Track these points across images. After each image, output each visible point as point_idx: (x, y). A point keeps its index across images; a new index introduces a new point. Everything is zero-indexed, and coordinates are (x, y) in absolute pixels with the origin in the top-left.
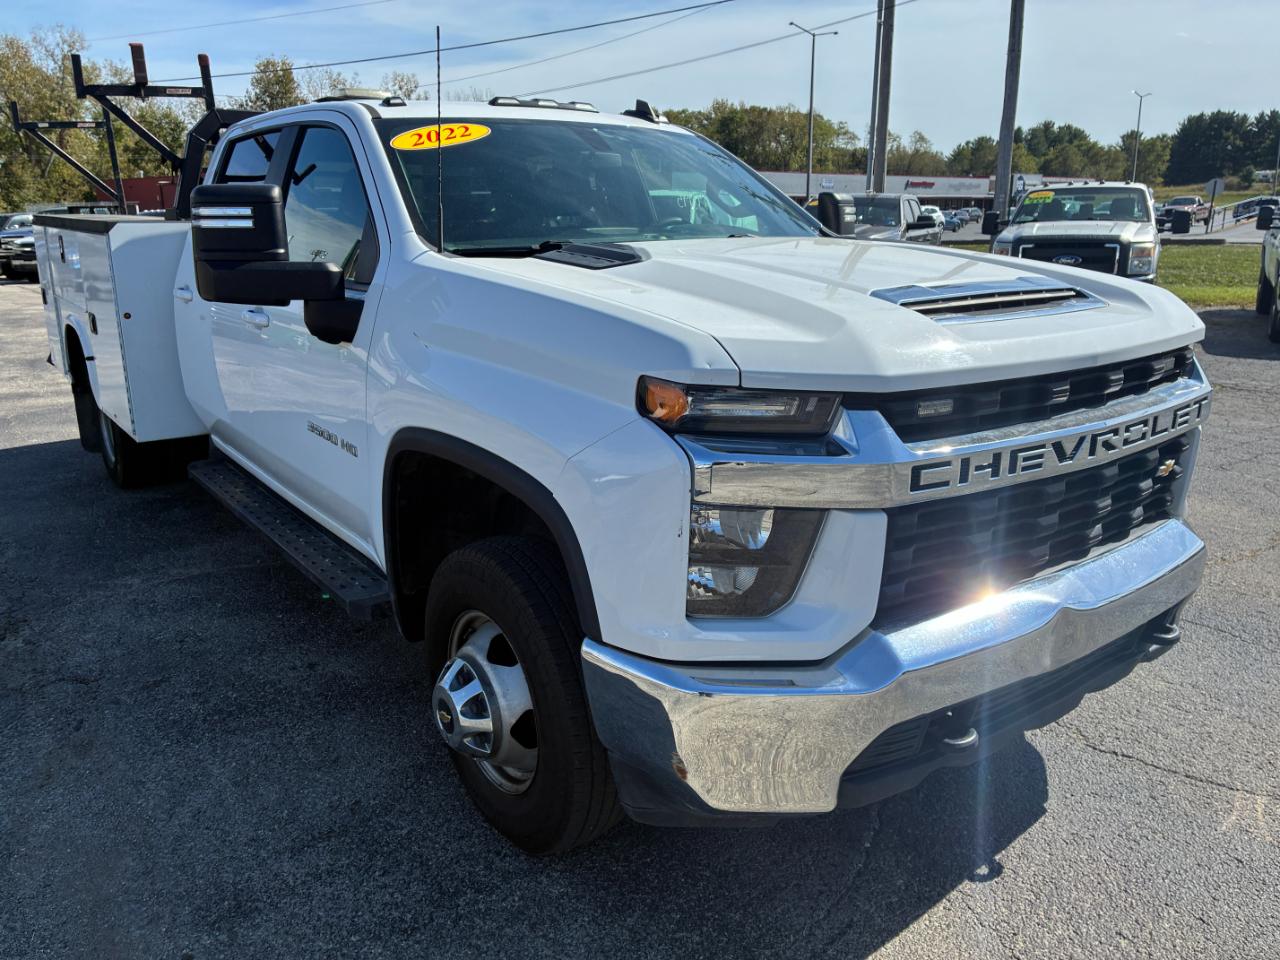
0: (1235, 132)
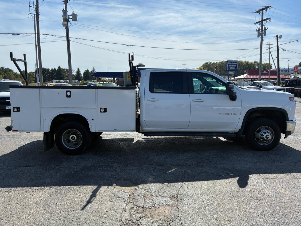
0: (47, 72)
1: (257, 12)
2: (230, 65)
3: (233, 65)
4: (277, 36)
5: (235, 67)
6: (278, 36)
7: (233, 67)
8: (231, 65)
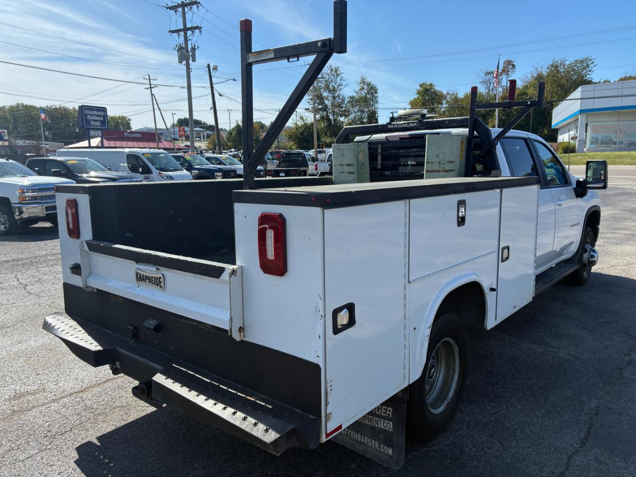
1: (171, 8)
2: (88, 116)
3: (97, 116)
4: (209, 66)
5: (100, 121)
6: (211, 68)
7: (96, 121)
8: (92, 115)
